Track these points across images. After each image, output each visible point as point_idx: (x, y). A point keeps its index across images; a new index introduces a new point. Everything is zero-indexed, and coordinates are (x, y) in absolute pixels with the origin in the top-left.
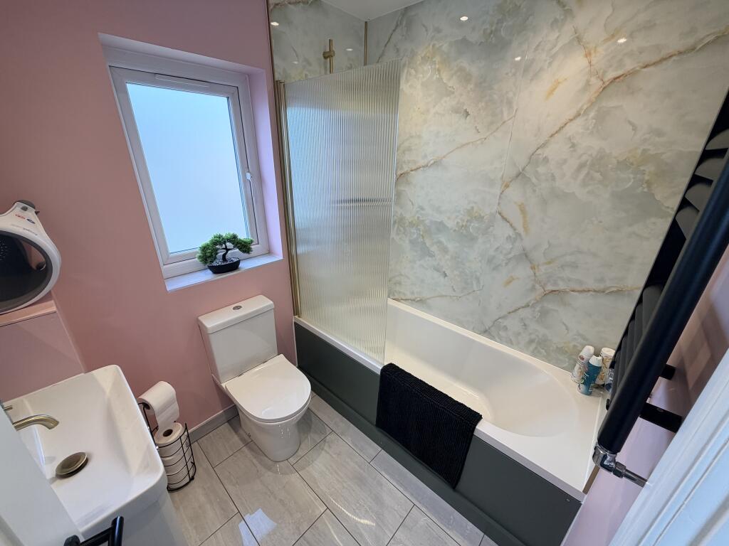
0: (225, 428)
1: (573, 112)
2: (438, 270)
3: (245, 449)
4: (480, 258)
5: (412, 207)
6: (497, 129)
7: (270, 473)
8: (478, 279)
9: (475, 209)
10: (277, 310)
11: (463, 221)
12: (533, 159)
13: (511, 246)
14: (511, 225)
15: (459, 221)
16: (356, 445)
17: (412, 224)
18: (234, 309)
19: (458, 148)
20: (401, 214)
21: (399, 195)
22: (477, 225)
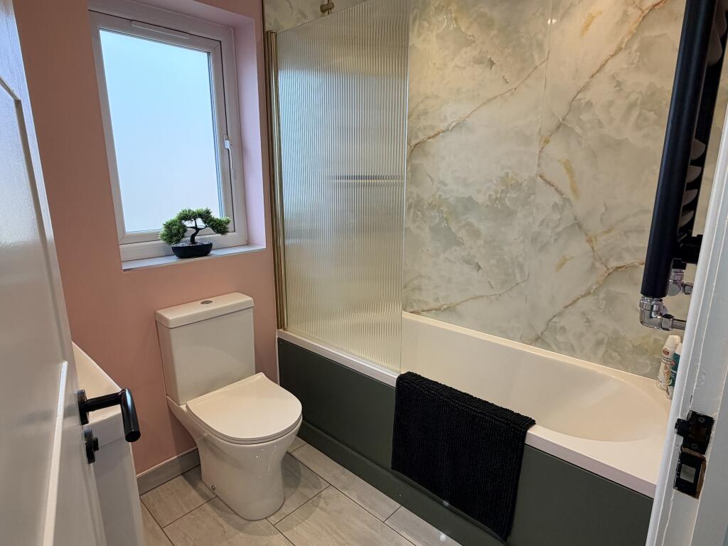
0: (179, 482)
1: (614, 46)
2: (468, 262)
3: (208, 507)
4: (521, 238)
5: (431, 183)
6: (529, 75)
7: (241, 534)
8: (521, 267)
9: (510, 175)
10: (256, 310)
11: (496, 192)
12: (575, 106)
13: (559, 216)
14: (557, 189)
15: (491, 193)
16: (363, 501)
17: (432, 206)
18: (202, 303)
19: (484, 104)
20: (418, 195)
21: (414, 171)
22: (514, 196)
